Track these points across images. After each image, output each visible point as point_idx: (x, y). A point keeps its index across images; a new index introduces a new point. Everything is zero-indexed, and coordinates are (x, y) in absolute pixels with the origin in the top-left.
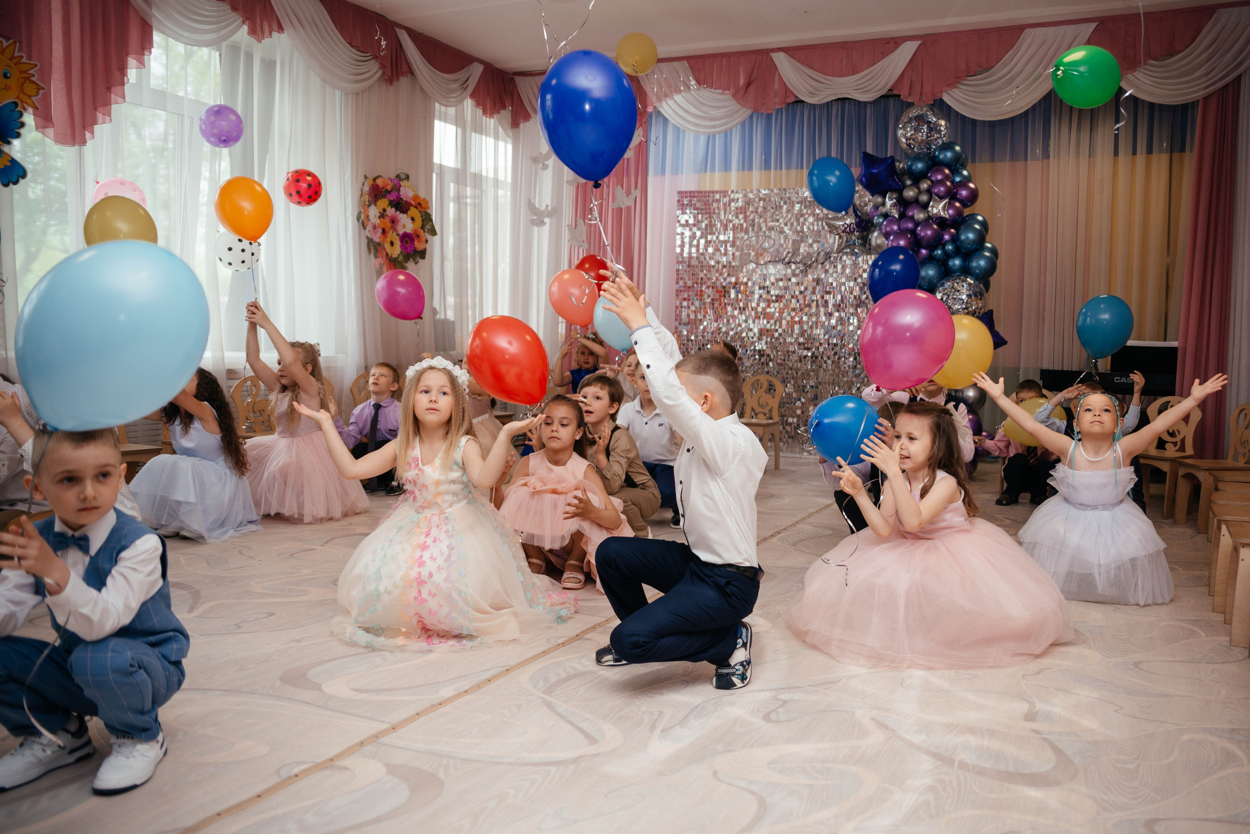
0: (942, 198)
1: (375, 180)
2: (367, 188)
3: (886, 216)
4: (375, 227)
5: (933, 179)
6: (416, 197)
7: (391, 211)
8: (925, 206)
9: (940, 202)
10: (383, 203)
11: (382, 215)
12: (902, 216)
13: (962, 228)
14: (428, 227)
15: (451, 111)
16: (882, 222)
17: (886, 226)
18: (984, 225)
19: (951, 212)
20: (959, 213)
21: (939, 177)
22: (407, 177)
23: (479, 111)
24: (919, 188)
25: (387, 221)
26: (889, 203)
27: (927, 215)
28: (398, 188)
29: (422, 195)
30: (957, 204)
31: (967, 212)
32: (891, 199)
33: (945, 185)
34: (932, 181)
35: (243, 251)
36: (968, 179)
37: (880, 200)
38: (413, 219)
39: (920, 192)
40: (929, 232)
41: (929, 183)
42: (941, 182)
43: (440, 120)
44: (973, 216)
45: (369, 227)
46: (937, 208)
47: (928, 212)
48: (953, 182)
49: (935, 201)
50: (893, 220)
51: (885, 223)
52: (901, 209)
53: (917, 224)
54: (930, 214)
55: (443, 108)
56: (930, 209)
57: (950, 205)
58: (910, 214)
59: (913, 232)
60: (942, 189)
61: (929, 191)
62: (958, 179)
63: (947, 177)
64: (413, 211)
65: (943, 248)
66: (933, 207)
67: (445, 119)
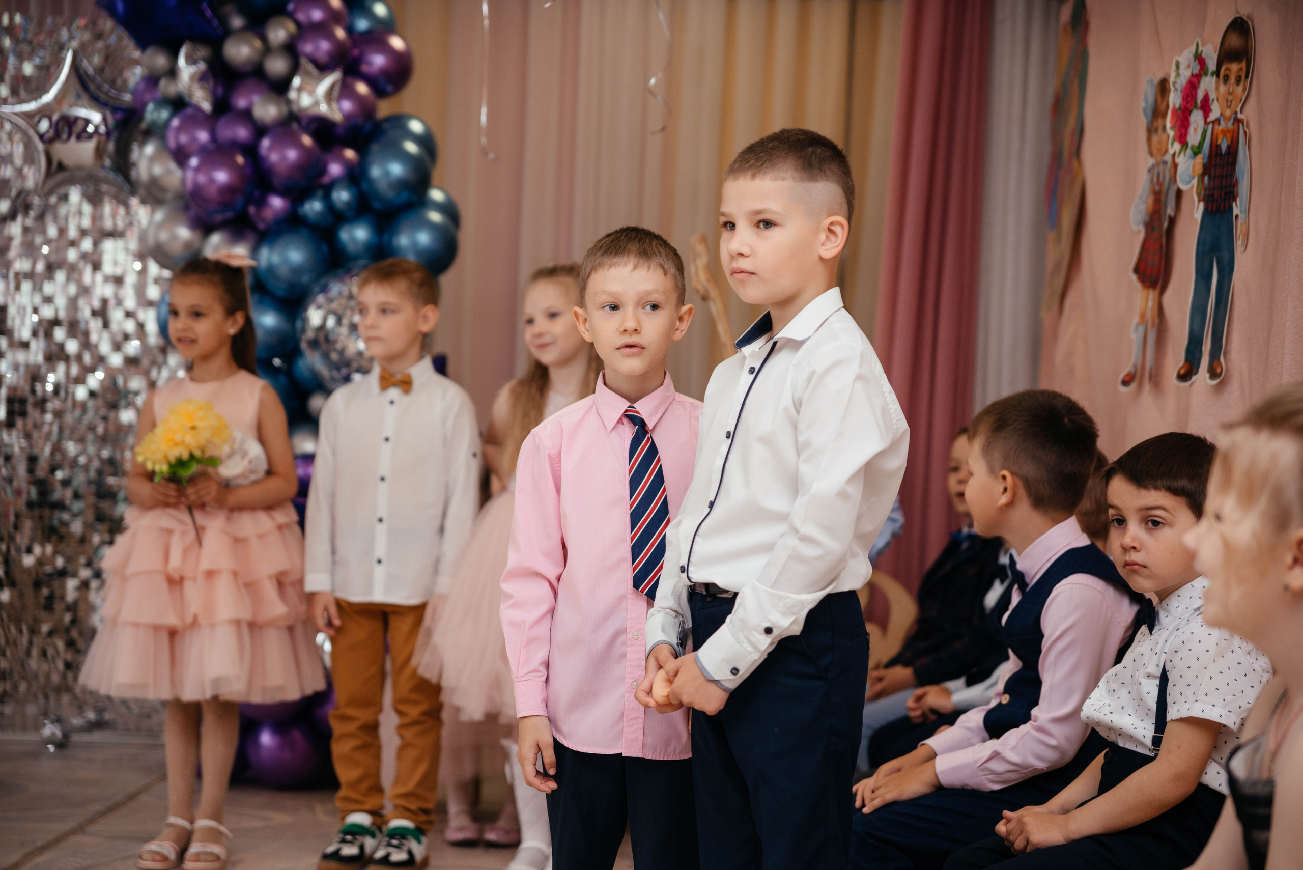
0: (323, 68)
3: (178, 104)
5: (301, 17)
8: (280, 87)
9: (319, 80)
12: (222, 107)
13: (375, 147)
16: (168, 122)
17: (179, 130)
18: (427, 142)
19: (347, 105)
20: (366, 110)
21: (317, 15)
24: (264, 39)
26: (186, 70)
27: (285, 110)
30: (362, 88)
31: (384, 109)
32: (191, 60)
33: (331, 36)
34: (298, 24)
36: (387, 27)
37: (161, 61)
39: (267, 50)
40: (292, 154)
41: (291, 27)
42: (321, 29)
44: (398, 121)
46: (312, 93)
47: (289, 102)
48: (350, 30)
49: (307, 74)
50: (196, 118)
51: (175, 122)
52: (220, 91)
53: (260, 130)
54: (295, 108)
56: (293, 95)
57: (344, 90)
58: (241, 103)
59: (250, 150)
60: (325, 46)
61: (291, 49)
62: (362, 24)
63: (334, 17)
65: (327, 198)
66: (300, 89)
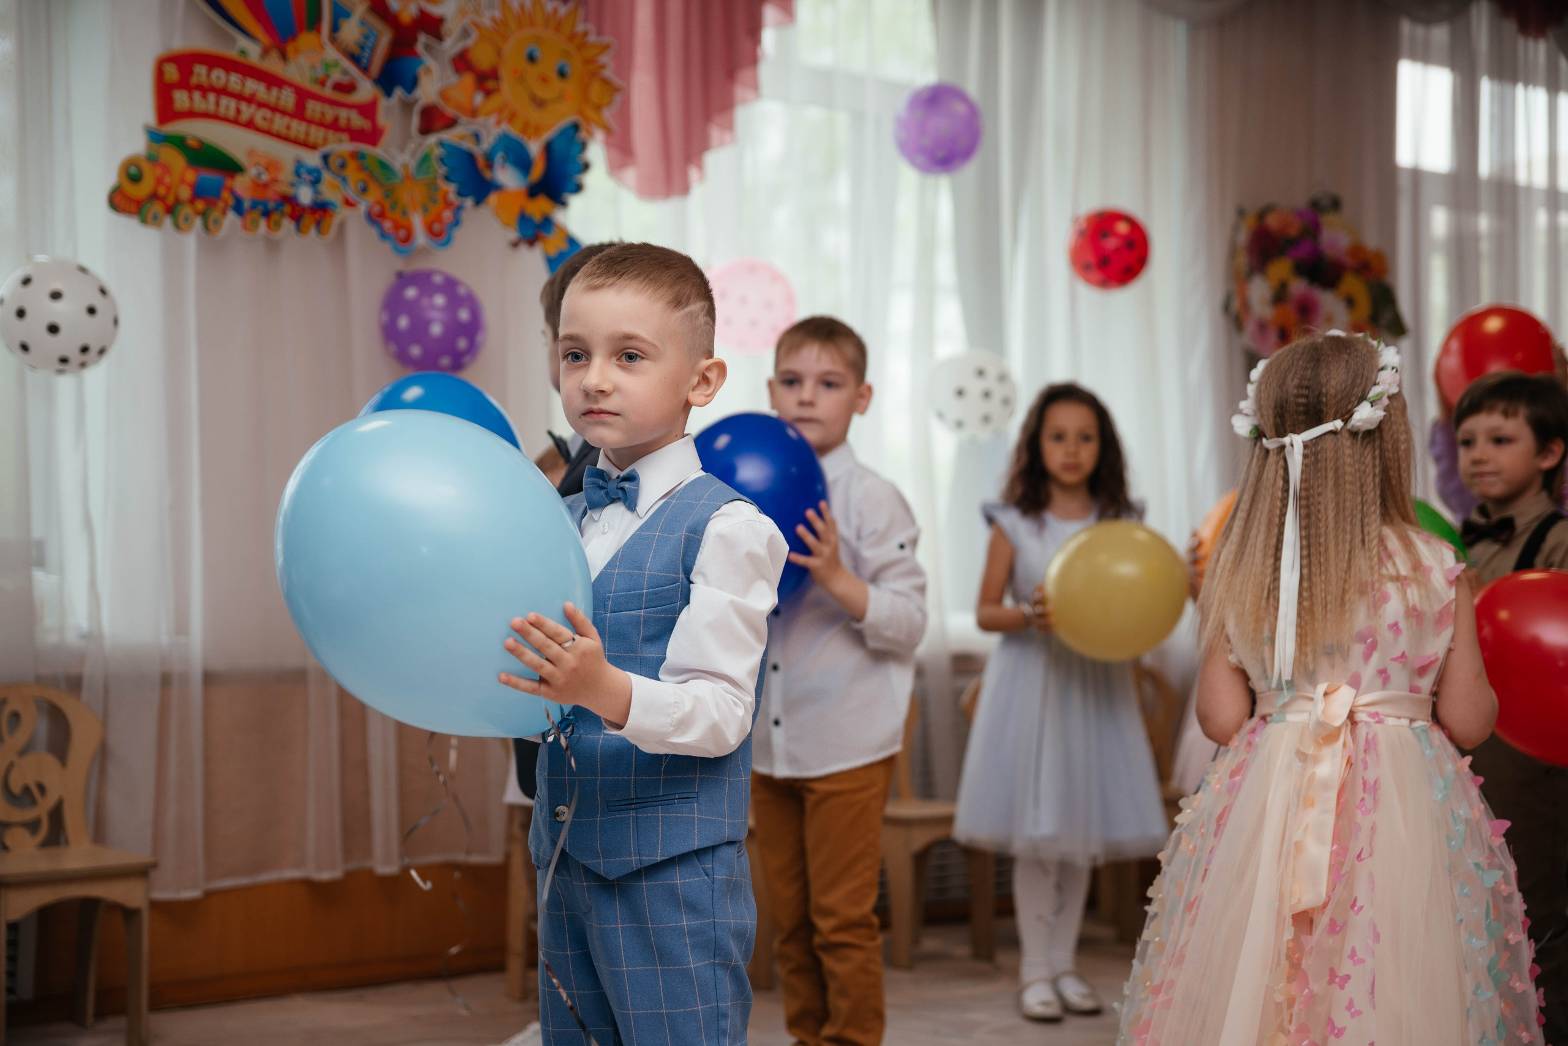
1: (1262, 215)
2: (1243, 237)
4: (1262, 326)
6: (1357, 250)
7: (1298, 287)
10: (1281, 268)
11: (1280, 296)
14: (1387, 316)
15: (1440, 34)
22: (1336, 204)
23: (1510, 27)
25: (1290, 311)
28: (1313, 229)
29: (1371, 241)
35: (987, 395)
38: (1350, 302)
43: (1414, 57)
45: (1250, 327)
55: (1420, 31)
64: (1352, 284)
67: (1424, 56)
